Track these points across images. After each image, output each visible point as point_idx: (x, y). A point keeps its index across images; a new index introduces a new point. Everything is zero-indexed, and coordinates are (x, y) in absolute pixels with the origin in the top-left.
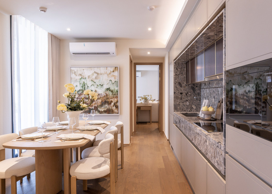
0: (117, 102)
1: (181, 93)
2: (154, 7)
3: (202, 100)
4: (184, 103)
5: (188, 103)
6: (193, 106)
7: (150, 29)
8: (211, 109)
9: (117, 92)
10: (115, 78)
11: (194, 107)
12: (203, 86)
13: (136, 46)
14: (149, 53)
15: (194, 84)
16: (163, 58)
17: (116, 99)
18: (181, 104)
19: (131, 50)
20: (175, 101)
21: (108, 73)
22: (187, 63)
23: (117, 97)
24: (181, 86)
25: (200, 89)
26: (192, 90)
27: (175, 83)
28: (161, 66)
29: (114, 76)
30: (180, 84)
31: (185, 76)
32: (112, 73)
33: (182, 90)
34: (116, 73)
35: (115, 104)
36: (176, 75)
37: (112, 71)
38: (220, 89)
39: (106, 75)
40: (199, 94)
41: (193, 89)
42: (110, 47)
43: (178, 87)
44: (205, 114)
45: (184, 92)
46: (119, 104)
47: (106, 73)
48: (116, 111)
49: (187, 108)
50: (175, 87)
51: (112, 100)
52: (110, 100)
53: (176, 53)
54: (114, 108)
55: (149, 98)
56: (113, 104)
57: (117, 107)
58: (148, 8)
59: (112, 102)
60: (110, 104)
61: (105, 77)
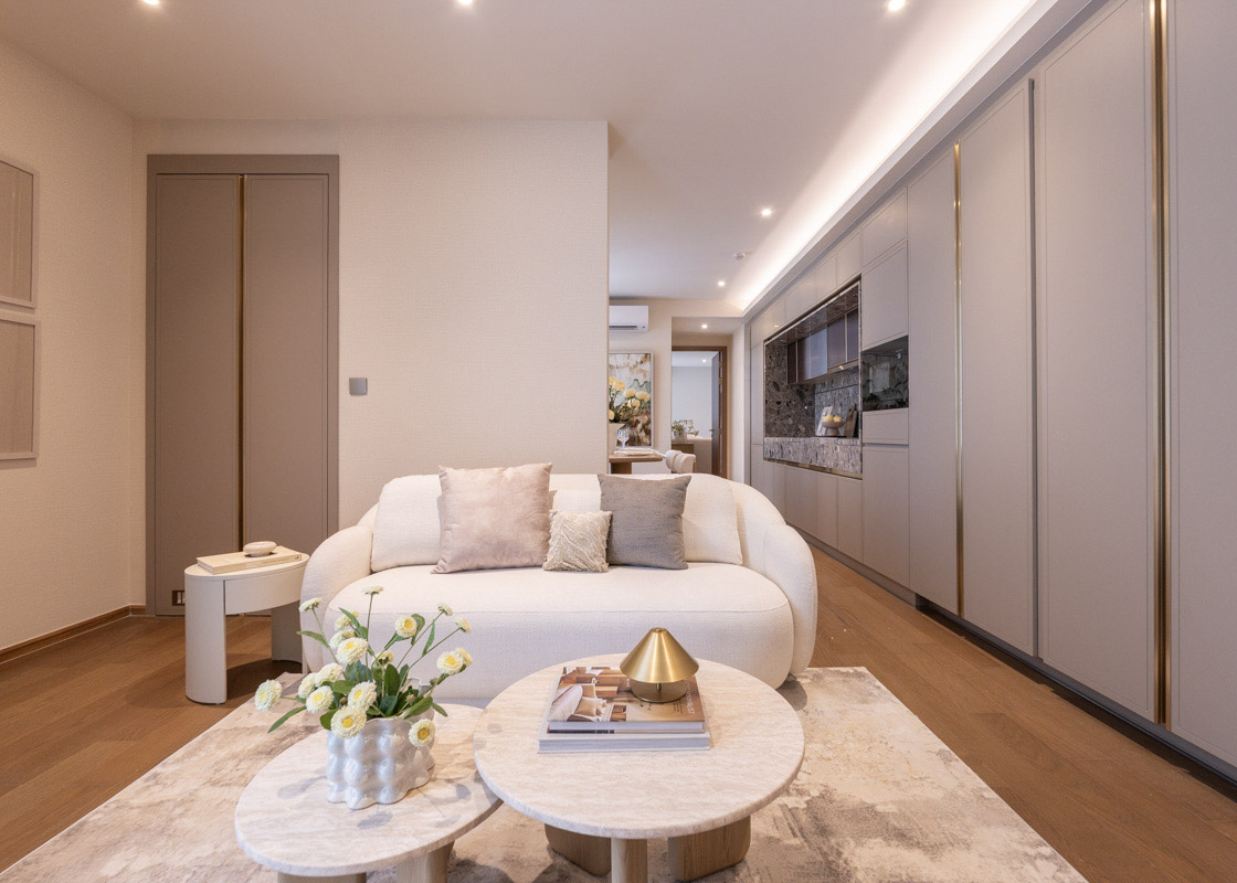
0: (649, 422)
1: (779, 403)
2: (744, 254)
3: (817, 416)
4: (784, 421)
5: (791, 421)
6: (800, 427)
7: (721, 284)
8: (837, 419)
9: (649, 402)
10: (645, 376)
11: (803, 429)
12: (819, 388)
13: (683, 312)
14: (705, 326)
15: (801, 386)
16: (730, 337)
17: (646, 417)
18: (778, 422)
19: (674, 320)
20: (766, 416)
21: (631, 365)
22: (790, 346)
23: (648, 413)
24: (778, 390)
25: (813, 395)
26: (798, 397)
27: (767, 384)
28: (723, 353)
29: (642, 371)
30: (776, 385)
31: (786, 370)
32: (640, 366)
33: (780, 396)
34: (647, 366)
35: (643, 426)
36: (769, 369)
37: (639, 361)
38: (851, 390)
39: (627, 369)
40: (811, 404)
41: (800, 394)
42: (637, 315)
43: (773, 390)
44: (827, 428)
45: (785, 402)
46: (652, 426)
47: (628, 365)
48: (646, 440)
49: (789, 431)
50: (767, 391)
51: (639, 418)
52: (635, 418)
53: (770, 326)
54: (643, 434)
55: (686, 427)
56: (640, 426)
57: (648, 433)
58: (735, 255)
59: (638, 422)
60: (635, 426)
61: (626, 373)
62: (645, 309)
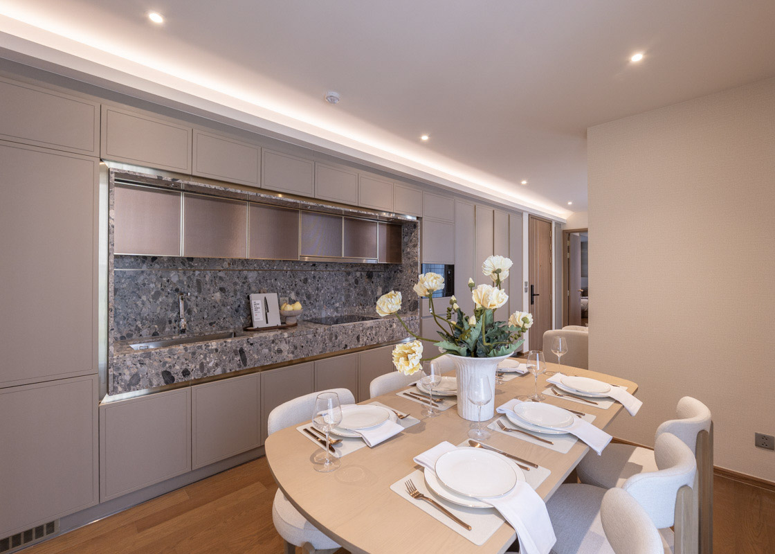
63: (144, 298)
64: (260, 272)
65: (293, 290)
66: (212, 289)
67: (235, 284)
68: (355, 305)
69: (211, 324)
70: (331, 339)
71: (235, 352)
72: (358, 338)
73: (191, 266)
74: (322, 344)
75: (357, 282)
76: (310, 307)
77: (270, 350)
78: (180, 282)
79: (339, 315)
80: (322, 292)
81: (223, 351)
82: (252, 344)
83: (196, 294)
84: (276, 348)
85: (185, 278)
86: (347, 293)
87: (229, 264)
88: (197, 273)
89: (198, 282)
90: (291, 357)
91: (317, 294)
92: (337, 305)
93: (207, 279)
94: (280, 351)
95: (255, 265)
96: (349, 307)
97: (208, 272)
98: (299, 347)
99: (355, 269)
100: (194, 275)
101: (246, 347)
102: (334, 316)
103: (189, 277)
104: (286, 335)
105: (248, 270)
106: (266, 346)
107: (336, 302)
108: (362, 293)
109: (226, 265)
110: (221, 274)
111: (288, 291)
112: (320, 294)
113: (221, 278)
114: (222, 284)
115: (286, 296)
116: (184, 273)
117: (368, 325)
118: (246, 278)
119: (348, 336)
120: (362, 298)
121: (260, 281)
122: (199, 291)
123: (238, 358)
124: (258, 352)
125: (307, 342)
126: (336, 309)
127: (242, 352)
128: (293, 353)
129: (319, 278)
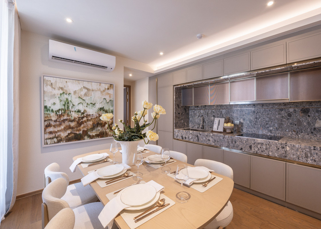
0: (112, 123)
1: (179, 113)
10: (110, 97)
11: (186, 124)
12: (192, 108)
14: (130, 75)
15: (185, 107)
18: (179, 122)
20: (175, 120)
21: (102, 90)
25: (189, 110)
27: (175, 105)
29: (108, 94)
30: (178, 106)
31: (181, 99)
32: (107, 91)
33: (179, 110)
34: (111, 91)
35: (109, 126)
36: (176, 99)
37: (107, 88)
38: (223, 111)
39: (99, 92)
40: (188, 114)
41: (185, 110)
46: (113, 125)
47: (99, 90)
48: (110, 133)
49: (182, 125)
50: (176, 108)
54: (109, 130)
56: (107, 126)
59: (106, 124)
60: (104, 126)
61: (98, 94)
62: (113, 58)
63: (196, 117)
64: (227, 110)
65: (242, 118)
66: (211, 116)
67: (218, 114)
68: (287, 130)
69: (211, 127)
70: (232, 142)
71: (196, 136)
72: (251, 147)
73: (206, 108)
74: (227, 143)
75: (290, 115)
76: (252, 127)
77: (206, 139)
78: (203, 113)
79: (273, 135)
80: (260, 120)
81: (193, 135)
82: (200, 135)
83: (207, 117)
84: (208, 139)
85: (204, 112)
86: (280, 122)
87: (216, 107)
88: (207, 110)
89: (207, 113)
90: (213, 144)
91: (256, 121)
92: (271, 128)
93: (210, 112)
94: (209, 140)
95: (225, 107)
96: (281, 131)
97: (210, 110)
98: (216, 141)
99: (289, 106)
100: (206, 111)
101: (199, 135)
102: (268, 134)
103: (205, 112)
104: (211, 134)
105: (222, 109)
106: (205, 137)
107: (270, 127)
108: (296, 123)
109: (215, 107)
110: (214, 111)
111: (239, 118)
112: (258, 121)
113: (213, 112)
114: (214, 114)
115: (238, 121)
116: (204, 110)
117: (259, 142)
118: (221, 112)
119: (243, 144)
120: (296, 127)
121: (227, 113)
122: (208, 116)
123: (197, 138)
124: (202, 138)
125: (220, 140)
126: (271, 131)
127: (198, 136)
128: (214, 142)
129: (258, 112)
